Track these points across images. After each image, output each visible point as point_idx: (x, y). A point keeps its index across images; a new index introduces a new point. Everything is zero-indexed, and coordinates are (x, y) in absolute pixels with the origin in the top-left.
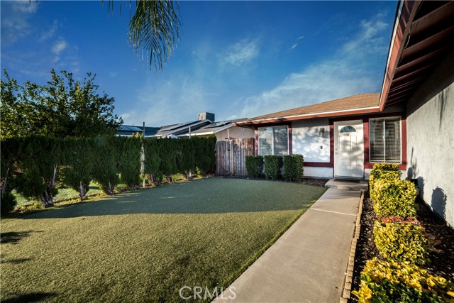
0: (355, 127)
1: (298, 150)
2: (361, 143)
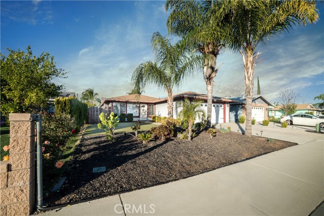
0: (145, 106)
1: (129, 112)
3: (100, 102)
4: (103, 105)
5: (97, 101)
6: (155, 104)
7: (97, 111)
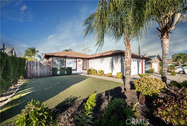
0: (81, 60)
1: (67, 66)
2: (82, 64)
3: (41, 58)
4: (43, 59)
5: (38, 57)
6: (89, 59)
7: (37, 66)
